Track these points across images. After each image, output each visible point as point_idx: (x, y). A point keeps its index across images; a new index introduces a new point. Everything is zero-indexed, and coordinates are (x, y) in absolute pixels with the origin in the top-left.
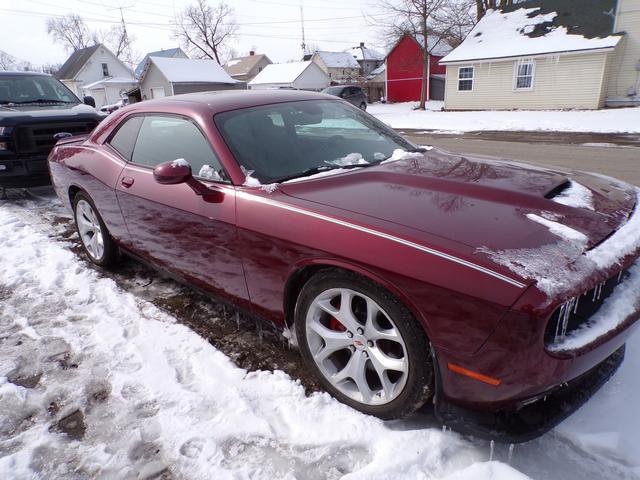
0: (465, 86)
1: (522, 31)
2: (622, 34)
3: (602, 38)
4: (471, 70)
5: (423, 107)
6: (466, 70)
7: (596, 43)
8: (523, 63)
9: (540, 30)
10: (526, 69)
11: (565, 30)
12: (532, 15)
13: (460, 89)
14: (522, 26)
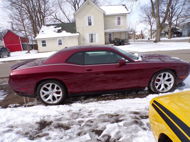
0: (44, 45)
1: (55, 31)
2: (78, 33)
3: (75, 33)
4: (45, 41)
5: (29, 52)
6: (43, 41)
7: (74, 34)
8: (59, 39)
9: (59, 31)
10: (60, 41)
11: (65, 32)
12: (55, 27)
13: (43, 46)
14: (54, 30)
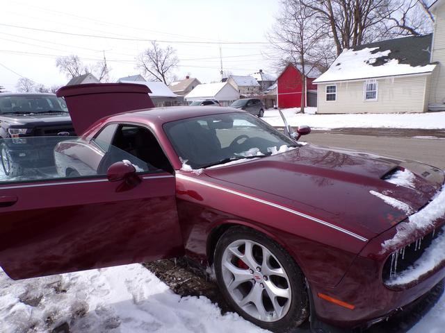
0: (331, 97)
1: (368, 62)
2: (437, 63)
3: (424, 66)
4: (334, 87)
5: (303, 112)
6: (331, 87)
8: (369, 83)
9: (380, 62)
10: (372, 87)
11: (397, 61)
12: (373, 52)
13: (328, 99)
14: (367, 59)
